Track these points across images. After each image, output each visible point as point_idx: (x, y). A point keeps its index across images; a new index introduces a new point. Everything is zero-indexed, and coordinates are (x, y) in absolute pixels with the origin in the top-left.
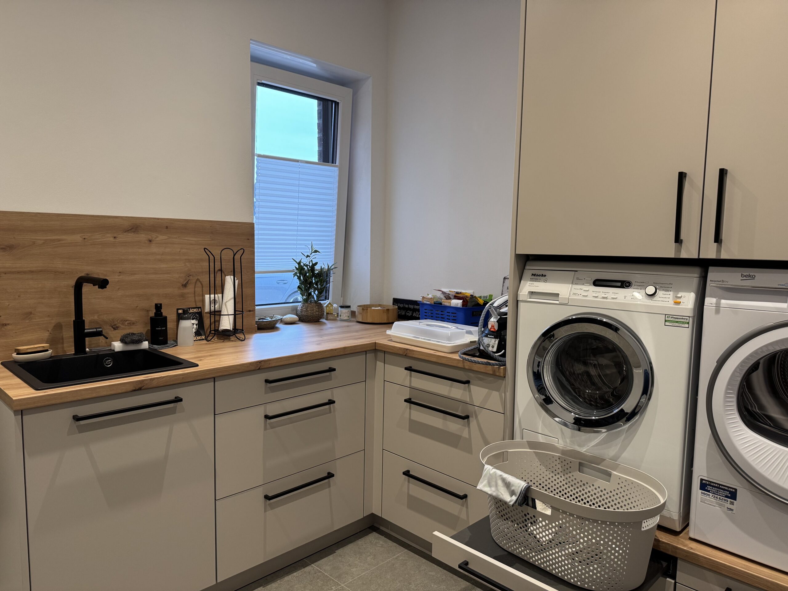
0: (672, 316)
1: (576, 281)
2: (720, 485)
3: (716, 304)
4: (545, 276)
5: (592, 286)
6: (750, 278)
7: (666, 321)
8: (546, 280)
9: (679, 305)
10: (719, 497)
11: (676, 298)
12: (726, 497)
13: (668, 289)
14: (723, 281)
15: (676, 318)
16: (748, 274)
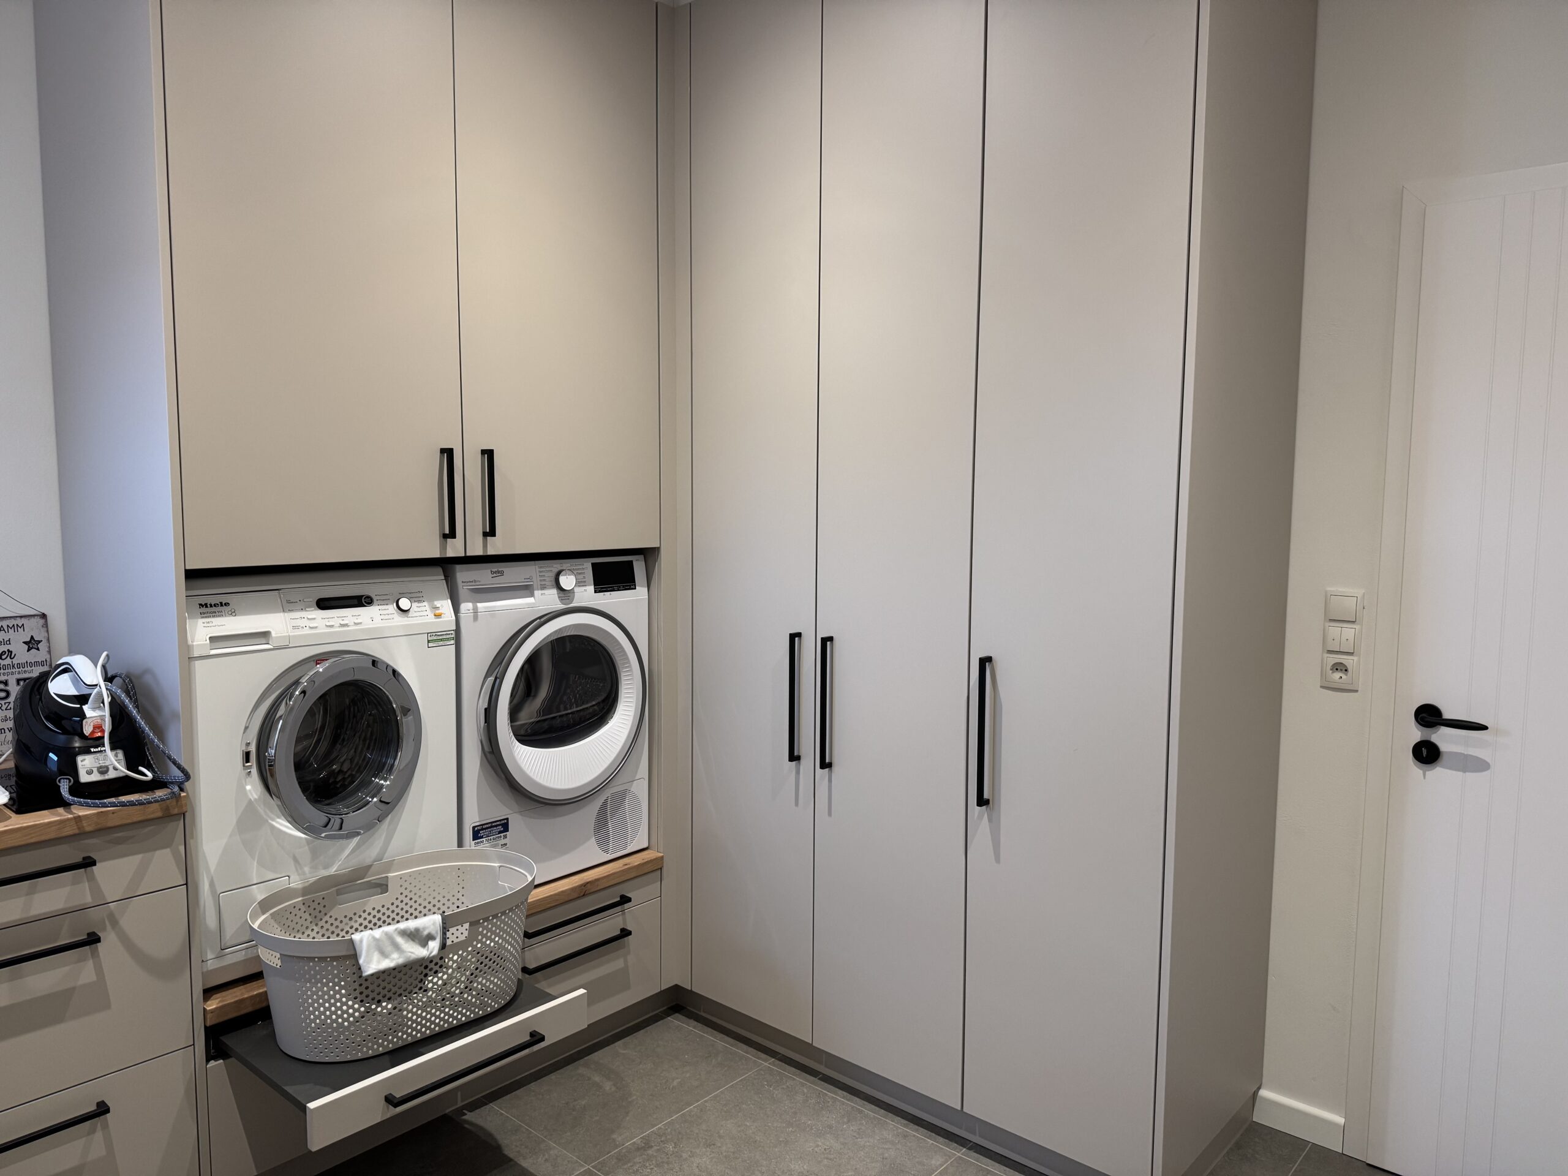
0: (435, 633)
1: (288, 606)
2: (492, 823)
3: (473, 609)
4: (227, 604)
5: (315, 610)
6: (499, 574)
7: (429, 641)
8: (233, 611)
9: (441, 618)
10: (492, 837)
11: (434, 609)
12: (500, 832)
13: (420, 599)
14: (475, 581)
15: (440, 635)
16: (496, 570)
